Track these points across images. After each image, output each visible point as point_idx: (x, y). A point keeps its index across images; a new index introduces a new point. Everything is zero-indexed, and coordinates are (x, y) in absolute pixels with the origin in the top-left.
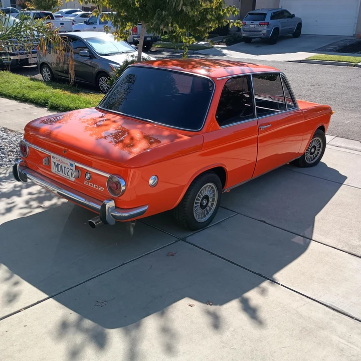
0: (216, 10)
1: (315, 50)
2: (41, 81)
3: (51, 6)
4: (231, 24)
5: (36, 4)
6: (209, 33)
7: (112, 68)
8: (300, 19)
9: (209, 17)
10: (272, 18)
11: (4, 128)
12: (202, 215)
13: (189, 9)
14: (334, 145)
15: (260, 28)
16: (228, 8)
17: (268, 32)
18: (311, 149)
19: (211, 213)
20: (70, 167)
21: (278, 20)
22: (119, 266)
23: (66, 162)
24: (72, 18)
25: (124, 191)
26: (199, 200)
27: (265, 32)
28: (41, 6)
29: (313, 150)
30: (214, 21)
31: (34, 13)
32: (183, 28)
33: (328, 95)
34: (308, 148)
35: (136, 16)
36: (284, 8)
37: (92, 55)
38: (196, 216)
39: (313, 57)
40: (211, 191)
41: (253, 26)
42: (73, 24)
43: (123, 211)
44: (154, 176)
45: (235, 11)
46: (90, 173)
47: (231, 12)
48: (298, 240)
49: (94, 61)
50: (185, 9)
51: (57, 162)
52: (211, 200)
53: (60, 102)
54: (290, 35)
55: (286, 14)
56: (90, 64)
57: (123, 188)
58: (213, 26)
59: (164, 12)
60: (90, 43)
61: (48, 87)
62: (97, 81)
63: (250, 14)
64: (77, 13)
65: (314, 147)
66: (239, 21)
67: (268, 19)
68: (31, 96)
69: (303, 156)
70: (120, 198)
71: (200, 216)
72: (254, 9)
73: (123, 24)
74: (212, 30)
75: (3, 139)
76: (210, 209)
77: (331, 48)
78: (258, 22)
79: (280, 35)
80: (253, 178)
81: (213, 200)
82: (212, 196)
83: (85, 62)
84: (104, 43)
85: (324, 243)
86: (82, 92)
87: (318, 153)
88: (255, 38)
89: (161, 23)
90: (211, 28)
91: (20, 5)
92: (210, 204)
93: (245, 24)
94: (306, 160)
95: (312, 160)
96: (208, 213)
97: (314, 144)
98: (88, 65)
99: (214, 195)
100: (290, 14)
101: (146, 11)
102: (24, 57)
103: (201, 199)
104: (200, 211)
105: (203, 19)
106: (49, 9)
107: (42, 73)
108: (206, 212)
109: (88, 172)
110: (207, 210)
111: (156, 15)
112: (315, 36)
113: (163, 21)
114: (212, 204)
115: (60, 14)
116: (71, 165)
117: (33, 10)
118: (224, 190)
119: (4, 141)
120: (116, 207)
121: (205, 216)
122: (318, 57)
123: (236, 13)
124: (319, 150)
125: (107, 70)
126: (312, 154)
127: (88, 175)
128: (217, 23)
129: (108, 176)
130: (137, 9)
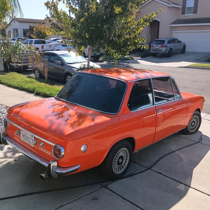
0: (133, 39)
1: (194, 61)
2: (33, 78)
3: (45, 37)
4: (142, 47)
5: (37, 36)
6: (129, 52)
7: (74, 71)
8: (185, 43)
9: (129, 43)
10: (169, 43)
11: (6, 106)
12: (118, 169)
13: (117, 39)
14: (207, 120)
15: (161, 48)
16: (140, 38)
17: (166, 50)
18: (192, 123)
19: (125, 167)
20: (31, 138)
21: (172, 44)
22: (58, 208)
23: (29, 134)
24: (56, 43)
25: (63, 155)
26: (116, 159)
27: (164, 50)
28: (40, 36)
29: (193, 124)
30: (132, 46)
31: (35, 40)
32: (114, 49)
33: (202, 88)
34: (190, 122)
35: (86, 42)
36: (175, 37)
37: (63, 63)
38: (115, 170)
39: (193, 65)
40: (125, 153)
41: (157, 47)
42: (56, 46)
43: (63, 169)
44: (85, 145)
45: (144, 40)
46: (43, 142)
47: (142, 41)
48: (181, 187)
49: (64, 67)
50: (114, 39)
51: (24, 134)
52: (125, 159)
53: (41, 90)
54: (179, 52)
55: (176, 41)
56: (61, 68)
57: (63, 154)
58: (132, 48)
59: (102, 41)
60: (62, 57)
61: (37, 81)
62: (65, 78)
63: (155, 41)
64: (59, 40)
65: (194, 122)
66: (147, 45)
67: (166, 43)
68: (26, 87)
69: (187, 128)
70: (61, 160)
71: (117, 170)
72: (158, 38)
73: (78, 47)
74: (131, 50)
75: (3, 113)
76: (125, 165)
77: (204, 59)
78: (160, 45)
79: (173, 52)
80: (154, 143)
81: (127, 159)
82: (125, 156)
83: (59, 68)
84: (70, 57)
85: (201, 191)
86: (56, 84)
87: (196, 125)
88: (159, 54)
89: (100, 47)
90: (131, 49)
91: (28, 36)
92: (124, 162)
93: (153, 46)
94: (189, 130)
95: (193, 130)
96: (123, 167)
97: (193, 120)
98: (61, 69)
99: (127, 156)
100: (179, 40)
101: (93, 40)
102: (26, 64)
103: (118, 159)
104: (117, 166)
105: (125, 44)
106: (44, 38)
107: (34, 74)
108: (121, 167)
109: (41, 141)
110: (122, 165)
111: (98, 42)
112: (194, 53)
113: (101, 45)
114: (126, 162)
115: (50, 41)
116: (32, 136)
117: (35, 39)
118: (134, 152)
119: (3, 114)
120: (58, 166)
121: (121, 170)
122: (195, 65)
123: (145, 41)
124: (197, 123)
125: (71, 72)
126: (192, 126)
127: (42, 144)
128: (134, 47)
129: (53, 145)
130: (87, 39)
